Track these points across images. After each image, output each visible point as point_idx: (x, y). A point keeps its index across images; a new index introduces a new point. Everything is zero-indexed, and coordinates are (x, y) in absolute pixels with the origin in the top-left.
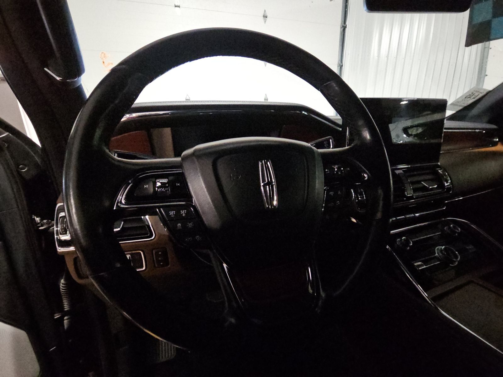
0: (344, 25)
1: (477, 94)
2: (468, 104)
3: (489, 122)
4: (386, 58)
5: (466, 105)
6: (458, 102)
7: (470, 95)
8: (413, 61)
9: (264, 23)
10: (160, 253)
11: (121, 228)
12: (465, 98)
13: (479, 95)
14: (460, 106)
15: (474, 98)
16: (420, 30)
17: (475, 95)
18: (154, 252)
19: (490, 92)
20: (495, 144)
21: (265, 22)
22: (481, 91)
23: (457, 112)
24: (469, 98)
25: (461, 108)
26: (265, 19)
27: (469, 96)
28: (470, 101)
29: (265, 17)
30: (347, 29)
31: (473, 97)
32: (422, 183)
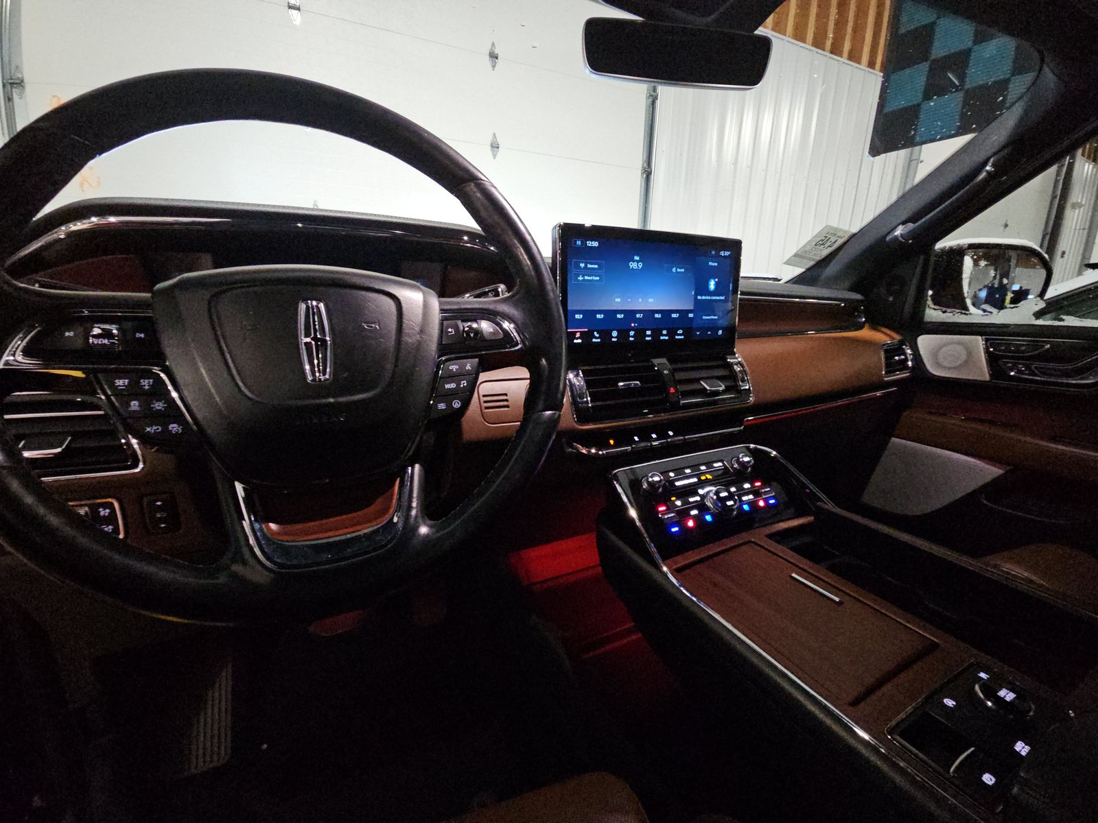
0: (652, 93)
1: (833, 239)
2: (823, 257)
3: (852, 289)
4: (732, 166)
5: (818, 258)
6: (805, 251)
7: (822, 240)
8: (781, 176)
9: (492, 69)
10: (159, 503)
11: (64, 447)
12: (816, 245)
13: (836, 241)
14: (810, 259)
15: (830, 246)
16: (793, 122)
17: (830, 240)
18: (145, 500)
19: (854, 235)
20: (860, 327)
21: (494, 67)
22: (839, 234)
23: (808, 270)
24: (822, 246)
25: (812, 263)
26: (492, 61)
27: (821, 242)
28: (826, 252)
29: (494, 56)
30: (658, 102)
31: (828, 244)
32: (701, 382)
